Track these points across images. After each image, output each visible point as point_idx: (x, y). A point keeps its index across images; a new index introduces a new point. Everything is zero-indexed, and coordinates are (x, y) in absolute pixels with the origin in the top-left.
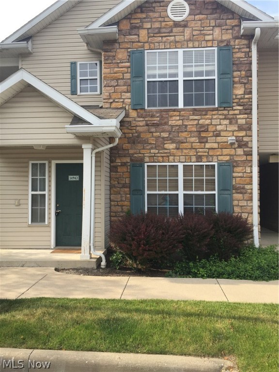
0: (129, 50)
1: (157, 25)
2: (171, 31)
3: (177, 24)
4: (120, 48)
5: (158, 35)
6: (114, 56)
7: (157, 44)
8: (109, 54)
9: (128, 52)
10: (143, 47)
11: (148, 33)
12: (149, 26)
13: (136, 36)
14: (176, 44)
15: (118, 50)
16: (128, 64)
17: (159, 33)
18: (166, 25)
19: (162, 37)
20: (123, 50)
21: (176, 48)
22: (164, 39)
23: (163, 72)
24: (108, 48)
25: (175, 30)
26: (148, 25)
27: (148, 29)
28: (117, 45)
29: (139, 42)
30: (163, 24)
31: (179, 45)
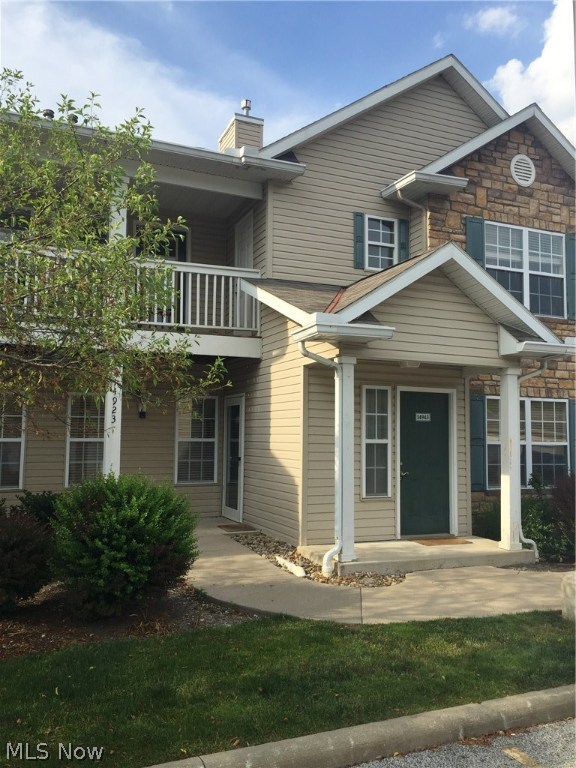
0: (465, 216)
1: (498, 186)
2: (514, 200)
3: (521, 191)
4: (451, 209)
5: (499, 201)
6: (444, 221)
7: (498, 214)
8: (439, 216)
9: (462, 218)
10: (481, 214)
11: (487, 195)
12: (489, 185)
13: (472, 197)
14: (521, 219)
15: (450, 213)
16: (463, 237)
17: (500, 198)
18: (510, 188)
19: (504, 204)
20: (456, 214)
21: (520, 225)
22: (507, 208)
23: (504, 257)
24: (436, 206)
25: (520, 198)
26: (487, 183)
27: (488, 189)
28: (448, 204)
29: (475, 205)
30: (506, 185)
31: (524, 222)
